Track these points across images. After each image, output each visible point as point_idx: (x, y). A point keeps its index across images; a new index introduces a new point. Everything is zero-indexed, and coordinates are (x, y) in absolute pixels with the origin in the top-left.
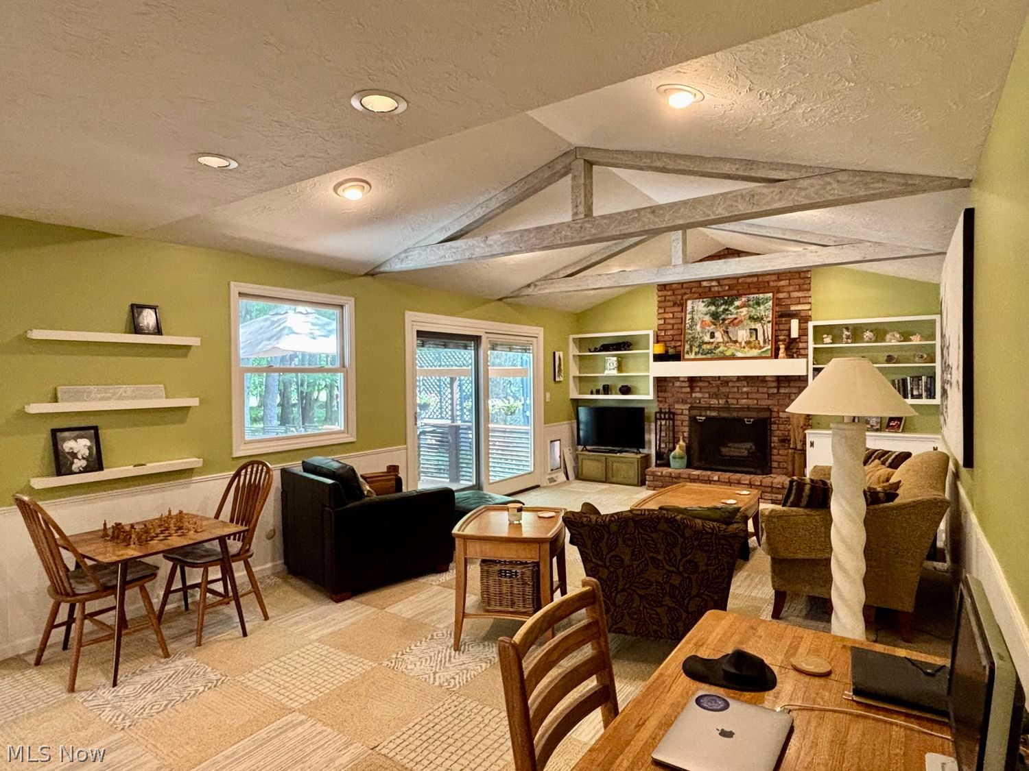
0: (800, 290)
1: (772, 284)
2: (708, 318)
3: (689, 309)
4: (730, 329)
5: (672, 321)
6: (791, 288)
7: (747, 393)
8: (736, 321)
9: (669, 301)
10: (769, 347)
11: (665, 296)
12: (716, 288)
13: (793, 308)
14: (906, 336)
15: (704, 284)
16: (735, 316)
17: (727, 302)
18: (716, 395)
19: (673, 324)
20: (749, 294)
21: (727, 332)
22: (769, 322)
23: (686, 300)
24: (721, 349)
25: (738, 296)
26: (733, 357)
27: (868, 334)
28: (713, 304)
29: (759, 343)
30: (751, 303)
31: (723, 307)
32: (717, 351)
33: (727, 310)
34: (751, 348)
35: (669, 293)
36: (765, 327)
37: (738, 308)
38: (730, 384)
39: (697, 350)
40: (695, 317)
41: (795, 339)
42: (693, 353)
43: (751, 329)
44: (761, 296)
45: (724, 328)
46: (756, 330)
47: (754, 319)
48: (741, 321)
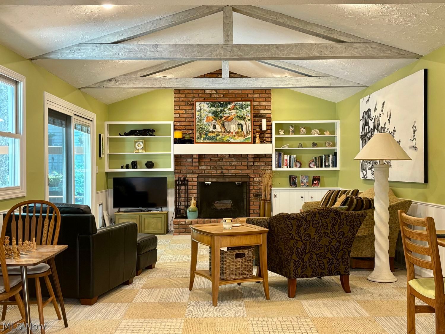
0: (265, 101)
1: (250, 96)
2: (210, 115)
3: (198, 108)
4: (226, 123)
5: (185, 116)
6: (261, 100)
7: (235, 166)
8: (229, 118)
9: (183, 101)
10: (250, 136)
11: (180, 98)
12: (215, 96)
13: (262, 112)
14: (322, 132)
15: (207, 92)
16: (228, 115)
17: (222, 105)
18: (216, 168)
19: (186, 118)
20: (236, 101)
21: (224, 125)
22: (249, 120)
23: (196, 101)
24: (220, 136)
25: (229, 102)
26: (228, 142)
27: (303, 130)
28: (214, 106)
29: (244, 133)
30: (238, 107)
31: (220, 108)
32: (218, 138)
33: (223, 110)
34: (239, 136)
35: (184, 96)
36: (247, 123)
37: (230, 109)
38: (224, 160)
39: (205, 136)
40: (203, 114)
41: (264, 131)
42: (202, 138)
43: (238, 124)
44: (244, 103)
45: (221, 122)
46: (241, 125)
47: (240, 117)
48: (232, 119)
